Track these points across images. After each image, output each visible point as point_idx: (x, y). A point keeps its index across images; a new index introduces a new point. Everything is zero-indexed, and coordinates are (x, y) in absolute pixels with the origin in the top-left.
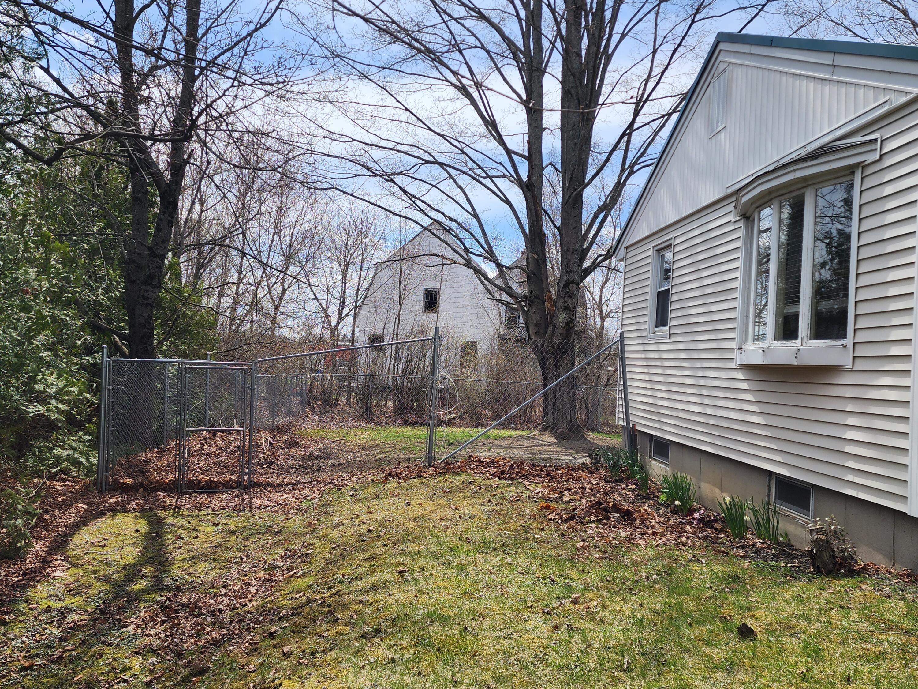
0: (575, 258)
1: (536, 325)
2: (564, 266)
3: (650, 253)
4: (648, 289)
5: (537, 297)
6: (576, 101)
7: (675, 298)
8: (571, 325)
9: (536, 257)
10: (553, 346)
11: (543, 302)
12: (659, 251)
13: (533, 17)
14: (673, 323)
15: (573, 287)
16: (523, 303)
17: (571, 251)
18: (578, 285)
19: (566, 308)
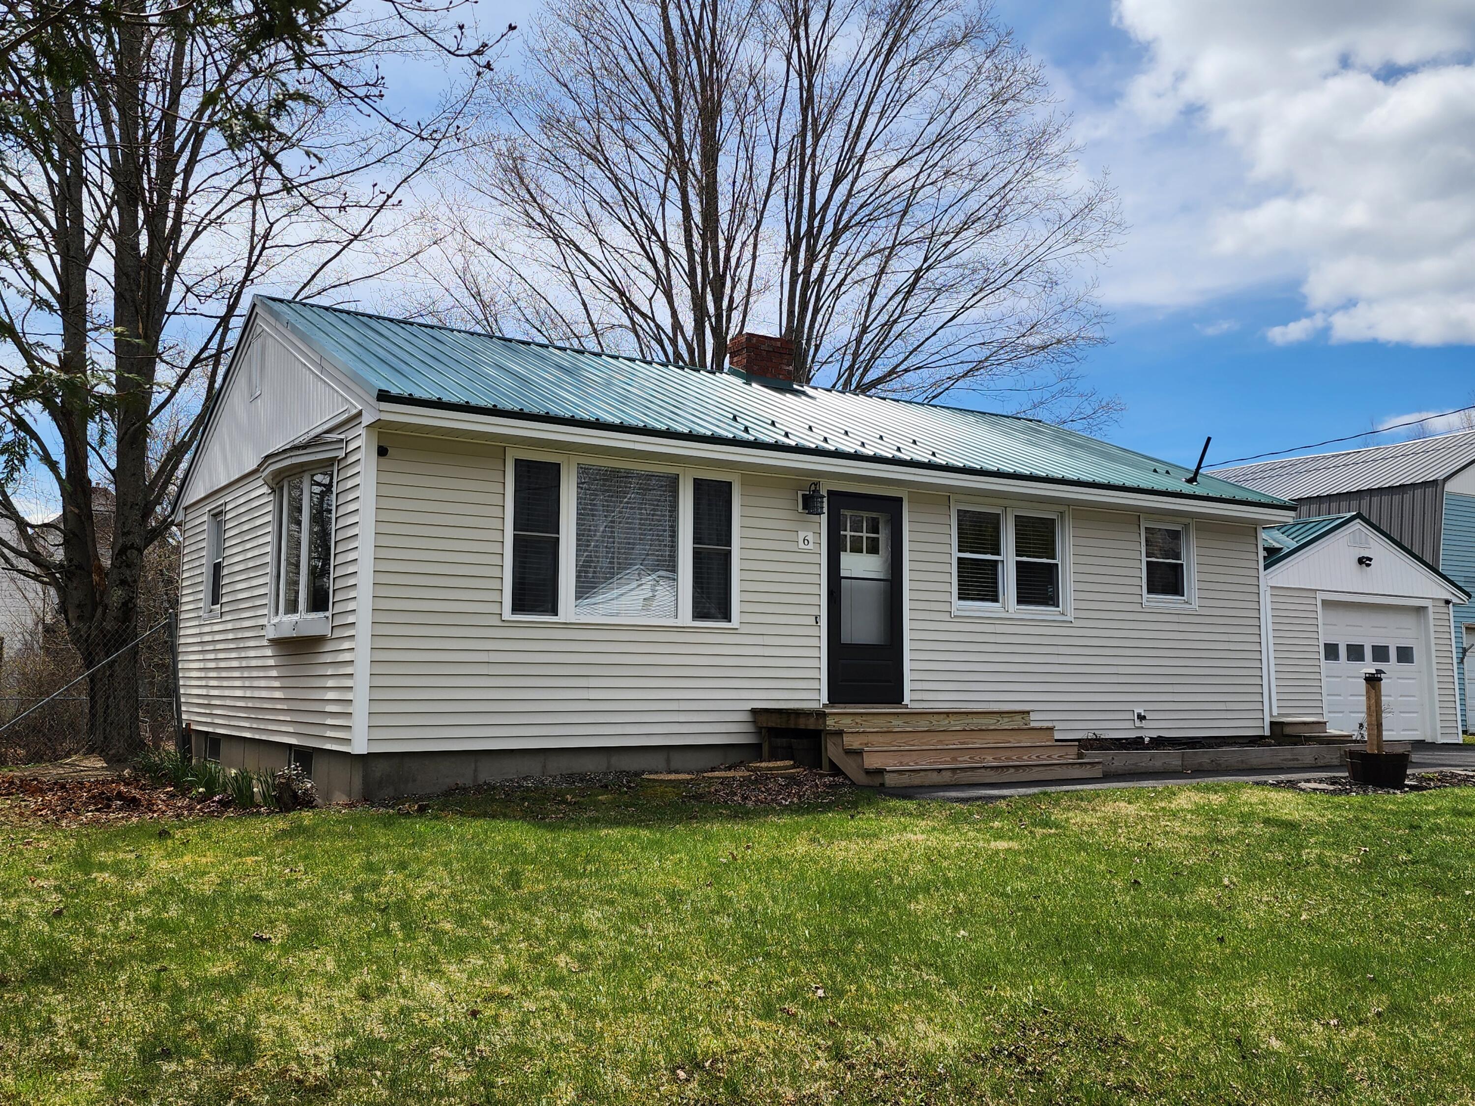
0: (136, 515)
1: (79, 606)
2: (119, 525)
3: (205, 518)
4: (204, 561)
5: (79, 567)
6: (133, 308)
7: (225, 571)
8: (130, 605)
9: (77, 511)
10: (105, 636)
11: (90, 575)
12: (215, 515)
13: (68, 186)
14: (224, 600)
15: (132, 554)
16: (58, 575)
17: (129, 504)
18: (141, 552)
19: (123, 583)
